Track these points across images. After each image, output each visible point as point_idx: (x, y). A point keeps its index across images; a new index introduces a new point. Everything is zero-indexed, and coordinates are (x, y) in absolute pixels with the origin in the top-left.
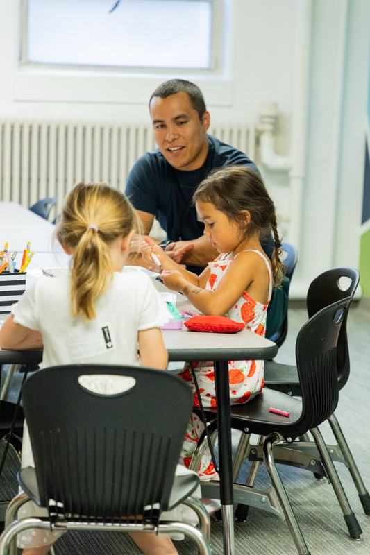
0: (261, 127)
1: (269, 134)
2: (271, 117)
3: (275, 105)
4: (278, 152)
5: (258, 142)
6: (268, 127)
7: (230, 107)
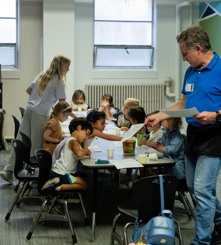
0: (166, 84)
1: (168, 87)
2: (169, 82)
3: (170, 78)
4: (171, 92)
5: (165, 89)
6: (168, 84)
7: (156, 79)
